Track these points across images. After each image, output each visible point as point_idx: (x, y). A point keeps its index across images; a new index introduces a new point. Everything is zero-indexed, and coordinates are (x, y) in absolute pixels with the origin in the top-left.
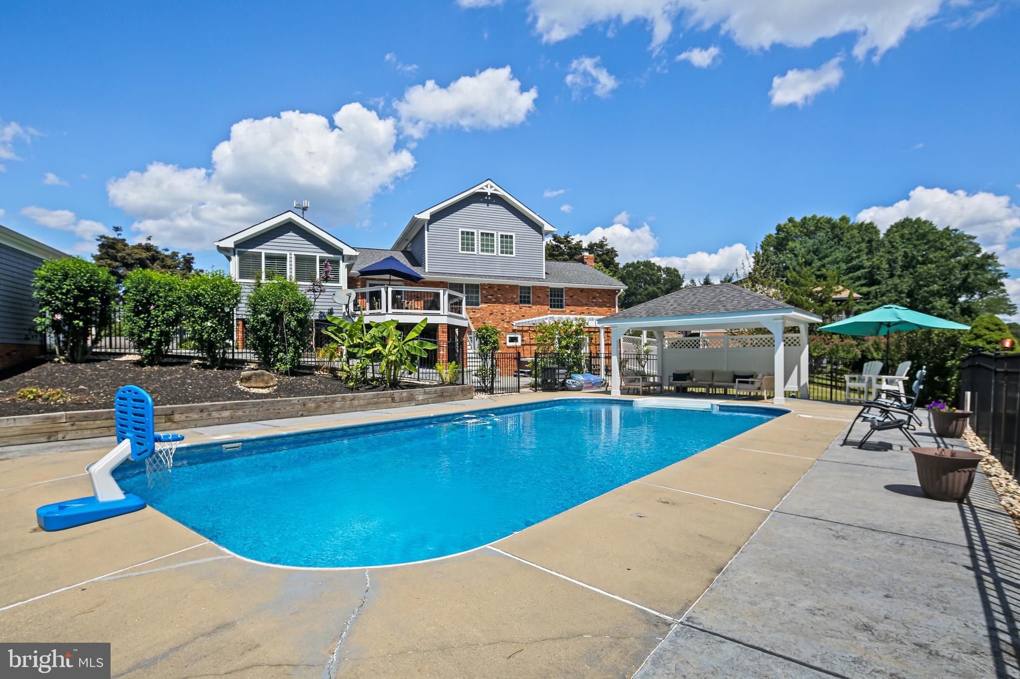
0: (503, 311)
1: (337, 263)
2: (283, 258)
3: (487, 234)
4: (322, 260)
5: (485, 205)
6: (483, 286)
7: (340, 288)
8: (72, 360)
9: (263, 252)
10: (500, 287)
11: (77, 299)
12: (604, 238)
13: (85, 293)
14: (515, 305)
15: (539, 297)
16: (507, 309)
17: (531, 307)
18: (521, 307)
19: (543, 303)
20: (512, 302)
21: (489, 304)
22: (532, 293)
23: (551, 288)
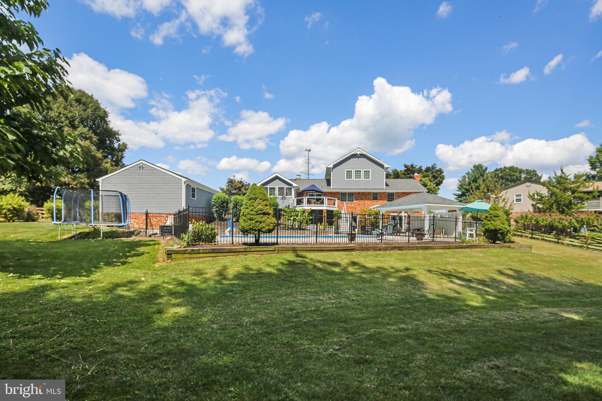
0: (364, 204)
1: (291, 189)
2: (274, 189)
3: (358, 171)
4: (286, 188)
5: (357, 159)
6: (355, 193)
7: (292, 197)
8: (220, 220)
9: (269, 187)
10: (363, 194)
11: (221, 204)
12: (434, 164)
13: (223, 202)
14: (370, 201)
15: (382, 197)
16: (366, 203)
17: (378, 201)
18: (373, 201)
19: (384, 199)
20: (368, 199)
21: (358, 201)
22: (378, 195)
23: (388, 193)
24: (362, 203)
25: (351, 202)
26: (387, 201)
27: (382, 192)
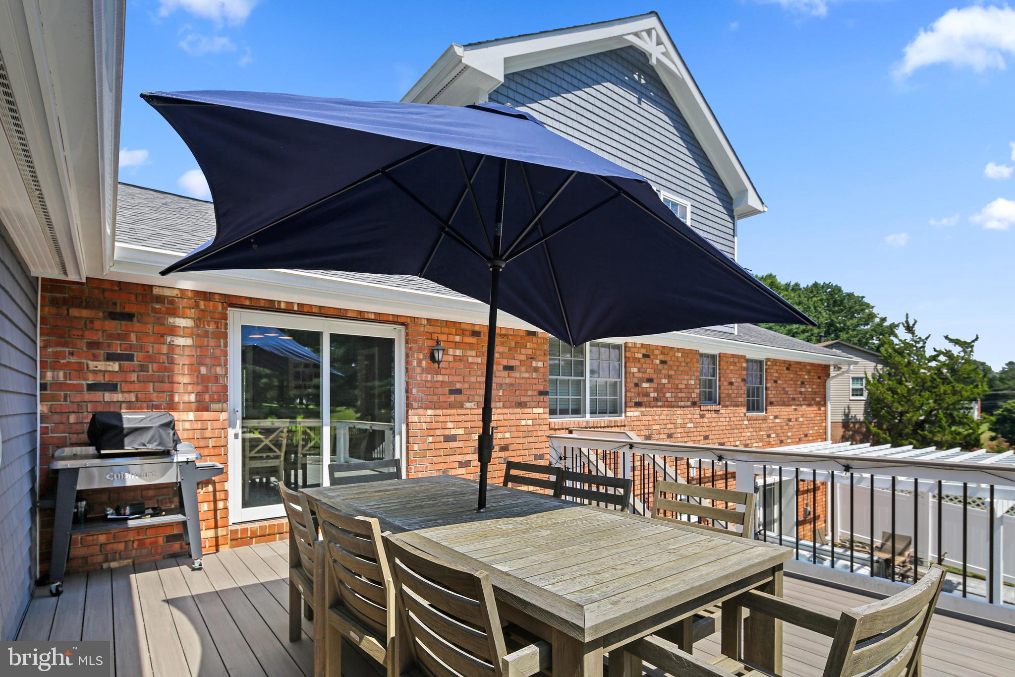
14: (692, 409)
15: (731, 384)
16: (679, 421)
17: (719, 411)
18: (702, 413)
19: (737, 399)
20: (687, 399)
21: (644, 409)
22: (719, 373)
23: (748, 361)
24: (663, 426)
25: (610, 421)
26: (745, 411)
27: (733, 356)
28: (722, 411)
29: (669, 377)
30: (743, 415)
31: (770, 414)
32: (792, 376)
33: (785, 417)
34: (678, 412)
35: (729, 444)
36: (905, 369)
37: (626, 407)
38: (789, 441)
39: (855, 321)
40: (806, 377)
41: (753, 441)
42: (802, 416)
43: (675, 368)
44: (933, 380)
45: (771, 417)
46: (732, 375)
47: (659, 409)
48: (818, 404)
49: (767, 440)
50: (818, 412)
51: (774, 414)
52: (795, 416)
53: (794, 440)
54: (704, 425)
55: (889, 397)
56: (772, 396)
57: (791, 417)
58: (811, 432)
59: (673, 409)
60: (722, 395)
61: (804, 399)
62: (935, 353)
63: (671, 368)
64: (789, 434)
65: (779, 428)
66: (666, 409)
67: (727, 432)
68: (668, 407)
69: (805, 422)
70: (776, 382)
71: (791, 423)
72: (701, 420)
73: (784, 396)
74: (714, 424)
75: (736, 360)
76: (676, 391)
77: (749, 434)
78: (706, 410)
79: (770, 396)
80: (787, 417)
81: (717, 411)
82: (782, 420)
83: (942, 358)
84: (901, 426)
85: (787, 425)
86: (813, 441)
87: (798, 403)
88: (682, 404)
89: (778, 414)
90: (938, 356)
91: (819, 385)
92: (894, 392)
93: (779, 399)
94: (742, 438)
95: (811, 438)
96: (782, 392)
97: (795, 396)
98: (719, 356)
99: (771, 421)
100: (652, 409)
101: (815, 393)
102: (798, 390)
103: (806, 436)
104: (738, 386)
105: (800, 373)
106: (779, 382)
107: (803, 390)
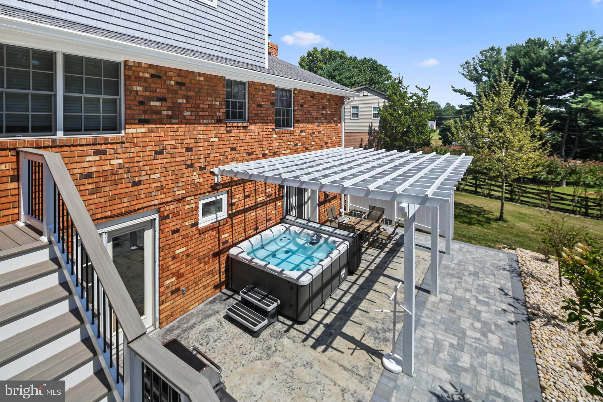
0: (189, 143)
14: (217, 125)
15: (260, 106)
16: (200, 136)
17: (248, 127)
18: (229, 129)
19: (266, 118)
20: (211, 117)
21: (153, 126)
22: (248, 97)
23: (277, 89)
24: (180, 141)
25: (96, 139)
26: (274, 127)
27: (262, 84)
28: (251, 127)
29: (188, 97)
30: (271, 130)
31: (297, 129)
32: (315, 102)
33: (310, 131)
34: (199, 129)
35: (258, 153)
36: (398, 103)
37: (126, 124)
38: (313, 148)
39: (383, 79)
40: (327, 103)
41: (281, 150)
42: (323, 130)
43: (196, 90)
44: (410, 109)
45: (298, 131)
46: (261, 99)
47: (175, 126)
48: (336, 122)
49: (295, 148)
50: (336, 127)
51: (301, 129)
52: (318, 130)
53: (317, 147)
54: (232, 138)
55: (389, 118)
56: (299, 116)
57: (314, 131)
58: (330, 141)
59: (193, 126)
60: (250, 115)
61: (325, 119)
62: (411, 95)
63: (189, 89)
64: (313, 143)
65: (304, 139)
66: (184, 126)
67: (256, 143)
68: (186, 124)
69: (326, 134)
70: (302, 106)
71: (314, 135)
72: (228, 135)
73: (309, 116)
74: (242, 138)
75: (265, 88)
76: (198, 110)
77: (277, 144)
78: (233, 127)
79: (297, 116)
80: (312, 131)
81: (245, 128)
82: (307, 134)
83: (415, 98)
84: (395, 134)
85: (311, 136)
86: (332, 147)
87: (320, 121)
88: (205, 121)
89: (304, 129)
90: (412, 96)
91: (336, 110)
92: (392, 115)
93: (304, 119)
94: (271, 148)
95: (330, 145)
96: (307, 114)
97: (318, 116)
98: (248, 84)
99: (297, 134)
100: (164, 126)
101: (334, 115)
102: (320, 112)
103: (326, 143)
104: (267, 108)
105: (322, 101)
106: (305, 106)
107: (324, 112)
